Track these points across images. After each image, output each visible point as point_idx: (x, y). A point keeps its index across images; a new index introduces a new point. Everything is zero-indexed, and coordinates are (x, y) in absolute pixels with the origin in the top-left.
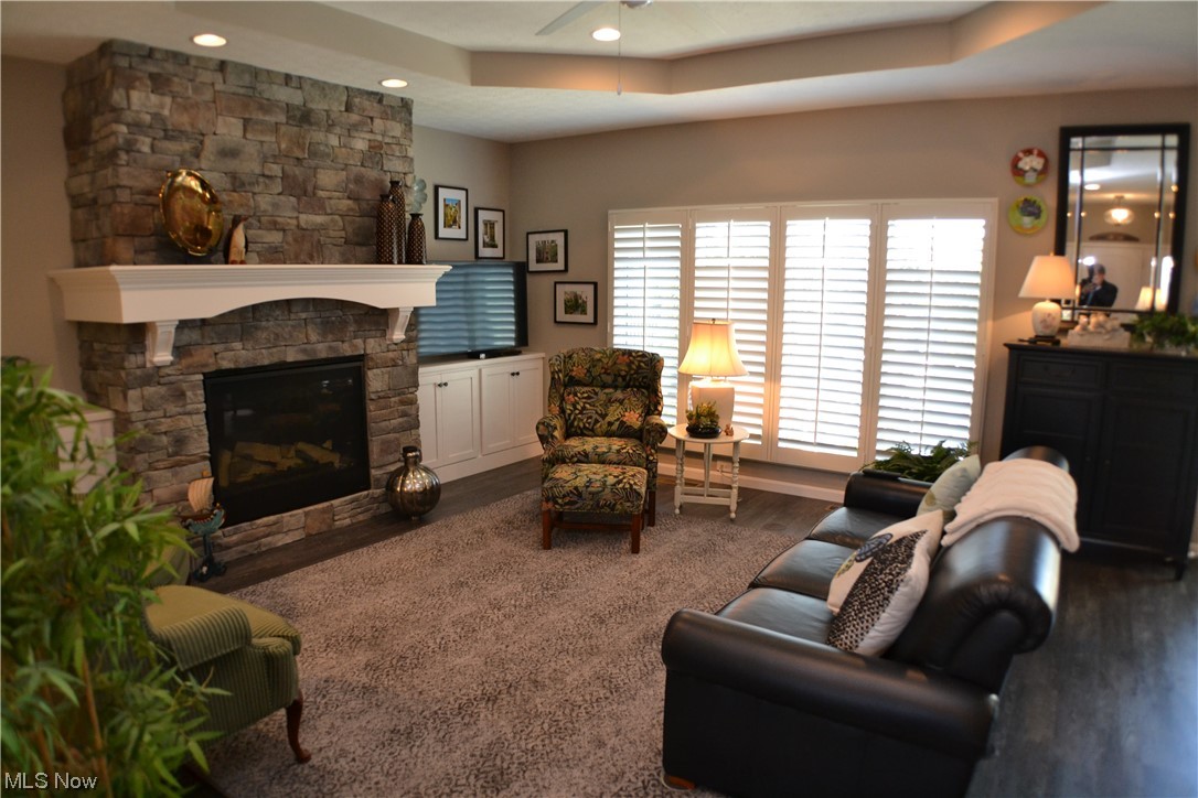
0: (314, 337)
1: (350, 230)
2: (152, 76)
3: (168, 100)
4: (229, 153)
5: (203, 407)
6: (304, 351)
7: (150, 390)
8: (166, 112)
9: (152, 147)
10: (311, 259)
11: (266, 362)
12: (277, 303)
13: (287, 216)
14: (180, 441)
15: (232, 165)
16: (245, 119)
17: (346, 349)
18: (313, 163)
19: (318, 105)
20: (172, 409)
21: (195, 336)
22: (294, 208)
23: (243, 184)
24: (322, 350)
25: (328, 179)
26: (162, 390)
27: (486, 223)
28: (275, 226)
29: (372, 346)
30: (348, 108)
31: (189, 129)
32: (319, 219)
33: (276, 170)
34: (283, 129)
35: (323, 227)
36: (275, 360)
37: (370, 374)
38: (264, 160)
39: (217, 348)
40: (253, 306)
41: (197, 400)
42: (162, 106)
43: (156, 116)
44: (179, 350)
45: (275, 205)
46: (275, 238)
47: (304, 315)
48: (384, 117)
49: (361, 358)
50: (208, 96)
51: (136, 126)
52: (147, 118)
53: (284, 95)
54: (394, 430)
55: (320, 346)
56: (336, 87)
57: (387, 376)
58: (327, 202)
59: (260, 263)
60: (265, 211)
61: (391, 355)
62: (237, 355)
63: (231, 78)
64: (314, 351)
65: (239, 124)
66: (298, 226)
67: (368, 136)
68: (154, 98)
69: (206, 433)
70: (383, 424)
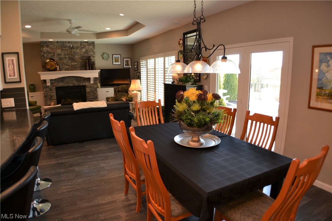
0: (75, 82)
1: (81, 65)
2: (46, 45)
3: (49, 48)
4: (59, 55)
5: (55, 92)
6: (73, 84)
7: (47, 89)
8: (49, 50)
9: (47, 55)
10: (74, 70)
11: (66, 86)
12: (68, 77)
13: (70, 64)
14: (51, 97)
15: (60, 56)
16: (62, 50)
17: (81, 84)
18: (74, 55)
19: (75, 45)
20: (50, 92)
21: (54, 82)
22: (71, 62)
23: (61, 59)
24: (77, 84)
25: (77, 57)
26: (49, 89)
27: (126, 61)
28: (67, 65)
29: (87, 84)
30: (81, 45)
31: (52, 52)
32: (75, 63)
33: (67, 56)
34: (68, 50)
35: (76, 65)
36: (68, 85)
37: (86, 88)
38: (65, 55)
39: (58, 83)
40: (64, 77)
41: (54, 91)
42: (48, 49)
43: (47, 51)
44: (51, 84)
45: (67, 62)
46: (68, 67)
47: (73, 79)
48: (88, 45)
49: (85, 86)
50: (55, 47)
51: (44, 53)
52: (46, 51)
53: (68, 45)
54: (91, 98)
55: (76, 84)
56: (78, 42)
57: (90, 89)
58: (77, 61)
59: (65, 71)
60: (65, 63)
61: (91, 85)
62: (61, 84)
63: (59, 44)
64: (75, 84)
65: (61, 50)
66: (71, 65)
67: (85, 49)
68: (47, 48)
69: (56, 95)
70: (89, 97)
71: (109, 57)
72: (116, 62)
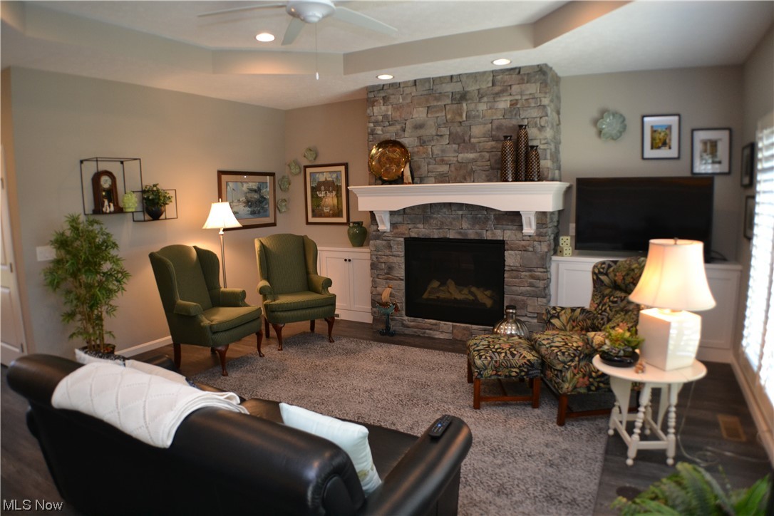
0: (465, 225)
1: (493, 161)
2: (384, 98)
3: (390, 107)
4: (419, 126)
5: (402, 254)
6: (460, 233)
7: (379, 242)
8: (390, 113)
9: (382, 130)
10: (464, 180)
11: (436, 237)
12: (444, 204)
13: (451, 157)
14: (390, 268)
15: (421, 132)
16: (428, 107)
17: (488, 235)
18: (467, 123)
19: (472, 88)
20: (387, 252)
21: (399, 219)
22: (455, 151)
23: (424, 142)
24: (472, 235)
25: (477, 131)
26: (384, 243)
27: (705, 143)
28: (443, 162)
29: (507, 235)
30: (493, 84)
31: (398, 118)
32: (471, 156)
33: (445, 131)
34: (448, 107)
35: (474, 160)
36: (441, 236)
37: (506, 253)
38: (439, 126)
39: (410, 226)
40: (431, 204)
41: (400, 250)
42: (387, 111)
43: (385, 117)
44: (393, 225)
45: (443, 151)
46: (444, 169)
47: (460, 213)
48: (521, 82)
49: (502, 243)
50: (409, 100)
51: (376, 123)
52: (380, 118)
53: (449, 88)
54: (521, 294)
55: (470, 231)
56: (484, 73)
57: (519, 257)
58: (477, 145)
59: (435, 183)
60: (437, 154)
61: (523, 243)
62: (421, 231)
63: (419, 87)
64: (466, 234)
65: (425, 110)
66: (457, 161)
67: (509, 98)
68: (384, 108)
69: (403, 266)
70: (514, 288)
71: (624, 128)
72: (659, 148)
